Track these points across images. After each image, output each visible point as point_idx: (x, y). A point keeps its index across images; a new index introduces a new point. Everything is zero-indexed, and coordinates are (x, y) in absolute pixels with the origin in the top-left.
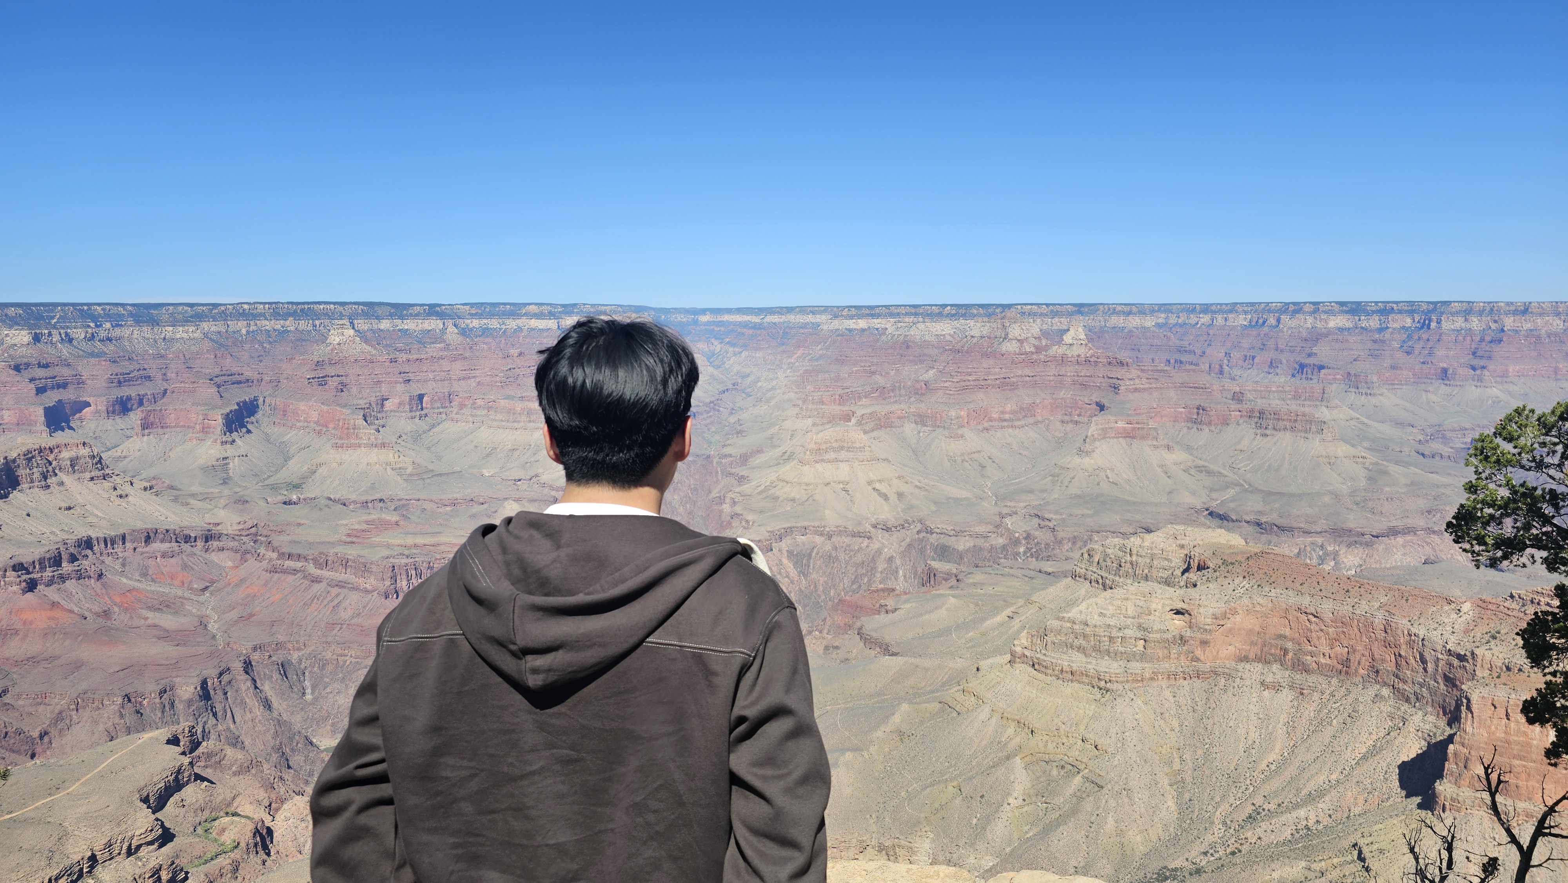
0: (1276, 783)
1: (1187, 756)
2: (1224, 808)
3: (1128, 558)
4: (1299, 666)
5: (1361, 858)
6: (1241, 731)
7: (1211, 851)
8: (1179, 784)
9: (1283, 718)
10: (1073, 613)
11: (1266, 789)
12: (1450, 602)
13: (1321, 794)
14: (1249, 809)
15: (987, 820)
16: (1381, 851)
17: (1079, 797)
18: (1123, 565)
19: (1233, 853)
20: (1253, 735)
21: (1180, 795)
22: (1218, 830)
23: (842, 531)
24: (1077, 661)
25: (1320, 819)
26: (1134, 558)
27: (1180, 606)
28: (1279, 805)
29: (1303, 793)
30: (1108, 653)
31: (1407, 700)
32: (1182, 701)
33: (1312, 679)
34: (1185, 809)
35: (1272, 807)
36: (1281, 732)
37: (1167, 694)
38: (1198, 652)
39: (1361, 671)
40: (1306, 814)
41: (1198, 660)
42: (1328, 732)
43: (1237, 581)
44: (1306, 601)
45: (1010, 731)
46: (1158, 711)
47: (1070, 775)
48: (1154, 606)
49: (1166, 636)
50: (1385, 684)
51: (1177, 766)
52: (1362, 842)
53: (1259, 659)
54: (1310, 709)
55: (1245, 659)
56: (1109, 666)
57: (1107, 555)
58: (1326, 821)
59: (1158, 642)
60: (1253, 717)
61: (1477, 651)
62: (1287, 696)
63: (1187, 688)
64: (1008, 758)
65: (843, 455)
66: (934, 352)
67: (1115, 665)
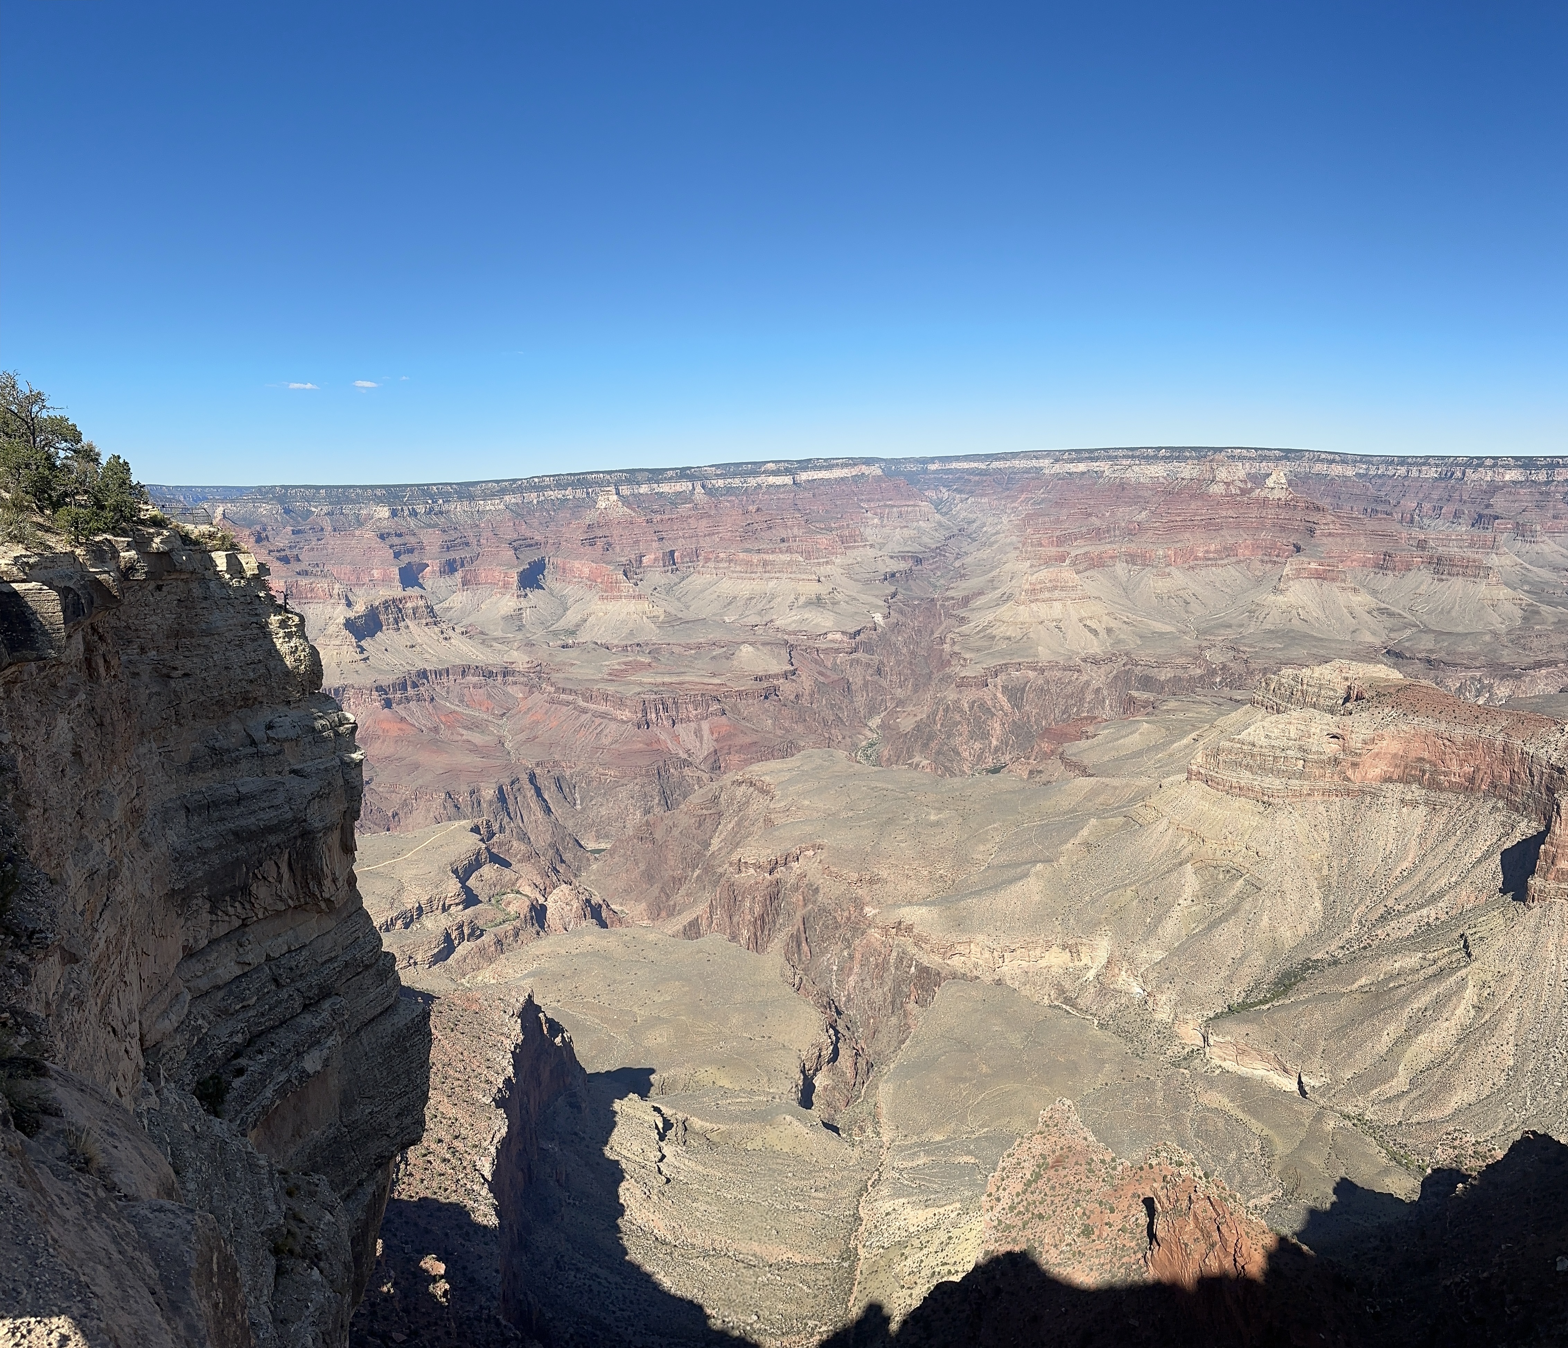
0: (1406, 888)
1: (1334, 864)
2: (1362, 908)
3: (1300, 687)
4: (1434, 785)
5: (1466, 946)
6: (1381, 843)
7: (1347, 946)
8: (1325, 887)
9: (1418, 831)
10: (1243, 736)
11: (1397, 893)
12: (1556, 723)
13: (1442, 894)
14: (1382, 910)
15: (1159, 920)
16: (1482, 939)
17: (1241, 898)
18: (1294, 693)
19: (1364, 948)
20: (1391, 847)
21: (1326, 897)
22: (1354, 927)
23: (1053, 666)
24: (1245, 778)
25: (1439, 916)
26: (1305, 687)
27: (1334, 731)
28: (1407, 906)
29: (1428, 895)
30: (1272, 771)
31: (1517, 810)
32: (1333, 816)
33: (1444, 796)
34: (1329, 908)
35: (1401, 907)
36: (1414, 843)
37: (1321, 808)
38: (1349, 773)
39: (1483, 787)
40: (1429, 913)
41: (1348, 779)
42: (1453, 840)
43: (1386, 710)
44: (1443, 727)
45: (1184, 841)
46: (1313, 823)
47: (1233, 879)
48: (1313, 730)
49: (1322, 757)
50: (1501, 797)
51: (1325, 872)
53: (1401, 780)
54: (1440, 822)
55: (1390, 780)
56: (1270, 782)
57: (1281, 684)
58: (1443, 917)
59: (1316, 762)
60: (1392, 831)
62: (1422, 811)
63: (1338, 804)
64: (1180, 865)
65: (1056, 594)
66: (1147, 494)
67: (1278, 782)
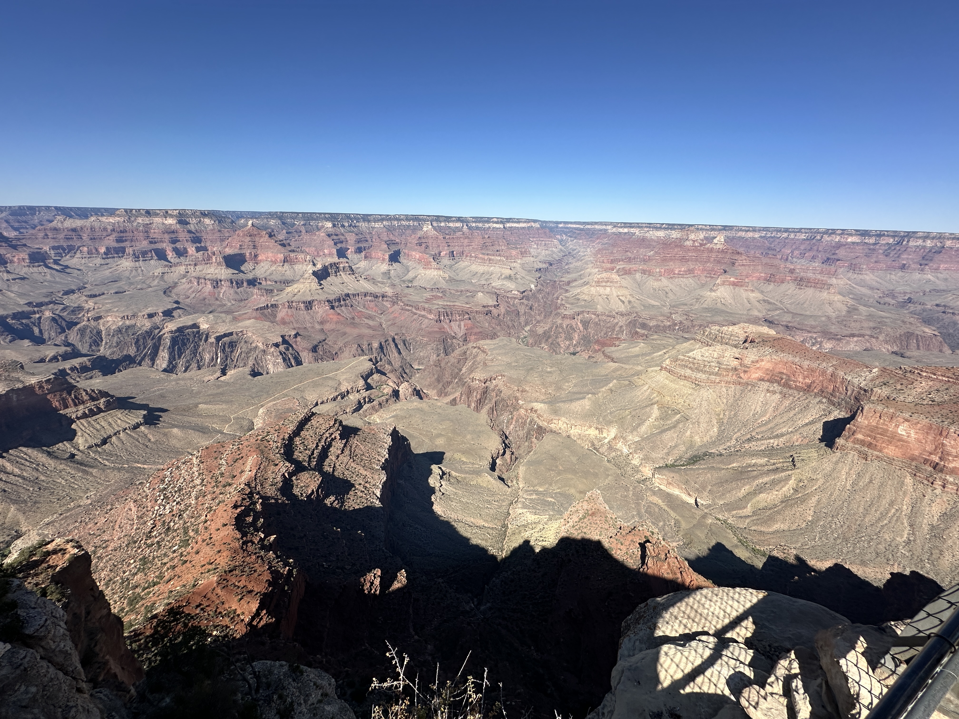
0: (763, 429)
1: (727, 413)
2: (738, 434)
3: (720, 335)
4: (787, 385)
5: (794, 461)
6: (753, 407)
7: (728, 449)
8: (721, 423)
9: (774, 405)
10: (690, 354)
11: (758, 430)
12: (867, 367)
13: (782, 435)
14: (749, 436)
15: (639, 425)
16: (803, 460)
17: (678, 422)
18: (717, 337)
19: (737, 451)
20: (758, 409)
21: (720, 427)
22: (733, 442)
23: (603, 314)
24: (688, 372)
25: (779, 444)
26: (723, 335)
27: (737, 356)
28: (763, 436)
29: (775, 433)
30: (702, 371)
31: (834, 405)
32: (730, 393)
33: (791, 392)
34: (721, 432)
35: (759, 437)
36: (771, 409)
37: (724, 389)
38: (742, 375)
39: (815, 391)
40: (774, 442)
41: (741, 378)
42: (792, 413)
43: (767, 348)
44: (797, 360)
45: (655, 395)
46: (719, 395)
47: (676, 414)
48: (726, 355)
49: (729, 367)
50: (825, 397)
52: (795, 455)
53: (768, 381)
54: (787, 403)
55: (763, 380)
56: (700, 376)
57: (711, 333)
58: (782, 445)
59: (725, 369)
60: (760, 403)
61: (874, 389)
62: (778, 396)
63: (734, 388)
64: (652, 404)
65: (608, 284)
66: (654, 244)
67: (704, 376)
